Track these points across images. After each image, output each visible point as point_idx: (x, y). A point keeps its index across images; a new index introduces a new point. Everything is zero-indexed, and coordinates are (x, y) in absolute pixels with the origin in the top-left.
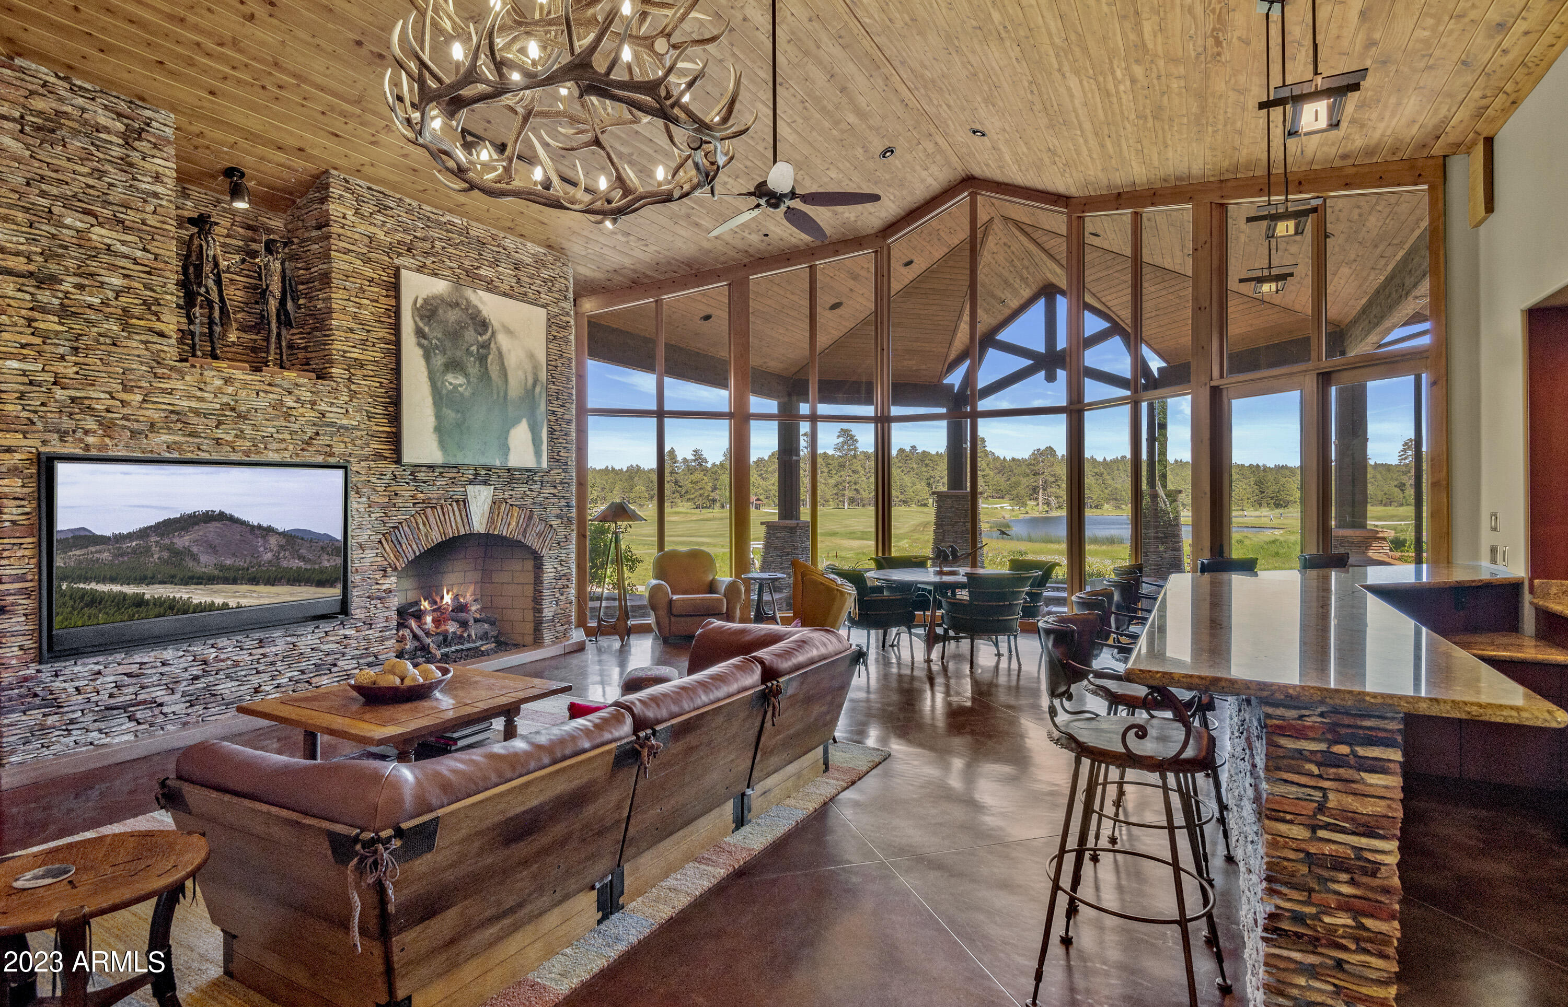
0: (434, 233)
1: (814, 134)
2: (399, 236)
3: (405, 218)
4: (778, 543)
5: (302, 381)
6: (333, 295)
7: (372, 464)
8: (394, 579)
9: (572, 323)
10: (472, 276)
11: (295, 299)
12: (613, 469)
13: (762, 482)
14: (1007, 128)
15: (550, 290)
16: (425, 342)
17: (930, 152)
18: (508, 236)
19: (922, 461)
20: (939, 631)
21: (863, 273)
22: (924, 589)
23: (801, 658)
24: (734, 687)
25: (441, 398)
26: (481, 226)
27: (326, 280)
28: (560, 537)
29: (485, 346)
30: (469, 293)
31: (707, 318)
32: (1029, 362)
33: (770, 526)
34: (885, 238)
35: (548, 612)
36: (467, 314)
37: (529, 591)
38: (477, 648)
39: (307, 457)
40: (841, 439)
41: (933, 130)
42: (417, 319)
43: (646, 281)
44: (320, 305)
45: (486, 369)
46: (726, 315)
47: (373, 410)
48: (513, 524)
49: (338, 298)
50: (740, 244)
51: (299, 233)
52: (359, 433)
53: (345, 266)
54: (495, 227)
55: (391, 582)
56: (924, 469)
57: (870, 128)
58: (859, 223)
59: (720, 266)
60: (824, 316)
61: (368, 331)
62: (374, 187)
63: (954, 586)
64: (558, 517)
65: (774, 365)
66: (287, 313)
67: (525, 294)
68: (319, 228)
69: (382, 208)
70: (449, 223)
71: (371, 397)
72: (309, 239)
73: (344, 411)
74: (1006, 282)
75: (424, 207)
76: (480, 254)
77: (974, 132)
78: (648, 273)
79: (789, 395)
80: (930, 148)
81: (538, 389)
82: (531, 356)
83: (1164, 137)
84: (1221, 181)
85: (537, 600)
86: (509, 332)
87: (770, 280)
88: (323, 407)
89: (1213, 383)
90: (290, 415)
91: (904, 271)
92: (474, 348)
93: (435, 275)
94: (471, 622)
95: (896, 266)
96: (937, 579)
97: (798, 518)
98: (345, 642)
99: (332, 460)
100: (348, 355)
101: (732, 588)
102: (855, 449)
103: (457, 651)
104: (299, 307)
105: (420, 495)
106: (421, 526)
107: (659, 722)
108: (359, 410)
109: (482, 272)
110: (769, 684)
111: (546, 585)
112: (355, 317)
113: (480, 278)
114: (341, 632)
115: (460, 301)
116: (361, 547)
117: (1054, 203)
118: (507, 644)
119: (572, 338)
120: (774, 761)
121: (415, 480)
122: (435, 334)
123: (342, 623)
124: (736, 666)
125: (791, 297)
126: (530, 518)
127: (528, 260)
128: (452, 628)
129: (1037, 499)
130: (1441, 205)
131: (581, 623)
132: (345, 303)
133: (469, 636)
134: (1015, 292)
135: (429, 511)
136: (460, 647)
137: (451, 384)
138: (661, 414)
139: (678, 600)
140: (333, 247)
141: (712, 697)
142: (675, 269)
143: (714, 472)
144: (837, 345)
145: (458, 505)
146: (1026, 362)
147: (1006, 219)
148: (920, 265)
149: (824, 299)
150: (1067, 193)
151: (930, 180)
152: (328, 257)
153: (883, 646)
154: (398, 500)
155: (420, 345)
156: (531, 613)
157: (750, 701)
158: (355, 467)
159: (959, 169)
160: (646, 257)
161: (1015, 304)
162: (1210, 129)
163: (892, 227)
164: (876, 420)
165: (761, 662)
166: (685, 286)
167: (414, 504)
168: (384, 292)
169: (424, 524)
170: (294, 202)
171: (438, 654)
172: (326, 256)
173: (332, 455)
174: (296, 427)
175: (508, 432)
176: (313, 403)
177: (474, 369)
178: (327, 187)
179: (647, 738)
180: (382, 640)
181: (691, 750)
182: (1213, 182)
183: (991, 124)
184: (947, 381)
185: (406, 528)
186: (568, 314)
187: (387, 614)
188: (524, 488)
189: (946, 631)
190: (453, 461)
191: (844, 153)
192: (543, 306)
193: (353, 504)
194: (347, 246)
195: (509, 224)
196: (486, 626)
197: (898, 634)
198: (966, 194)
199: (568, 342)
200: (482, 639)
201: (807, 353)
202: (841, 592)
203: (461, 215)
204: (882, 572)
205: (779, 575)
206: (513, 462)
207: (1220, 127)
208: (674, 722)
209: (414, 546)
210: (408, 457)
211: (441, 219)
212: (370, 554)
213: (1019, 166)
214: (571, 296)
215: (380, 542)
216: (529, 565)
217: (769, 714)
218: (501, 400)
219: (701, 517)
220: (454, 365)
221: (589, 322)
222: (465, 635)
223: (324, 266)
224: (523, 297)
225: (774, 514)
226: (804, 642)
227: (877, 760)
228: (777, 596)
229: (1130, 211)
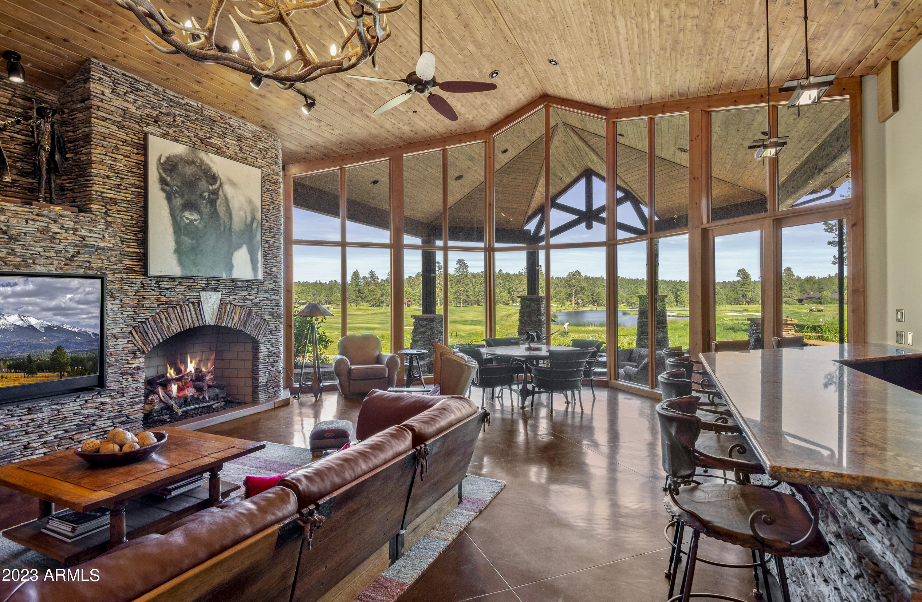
0: (176, 111)
1: (447, 57)
2: (147, 111)
3: (152, 98)
4: (422, 329)
5: (65, 213)
6: (93, 151)
7: (124, 276)
8: (142, 360)
9: (281, 180)
10: (205, 143)
11: (63, 154)
12: (320, 283)
13: (411, 291)
14: (572, 58)
15: (264, 157)
16: (168, 188)
17: (521, 75)
18: (233, 117)
19: (506, 279)
20: (530, 387)
21: (476, 156)
22: (519, 360)
23: (443, 423)
24: (390, 453)
25: (180, 229)
26: (212, 109)
27: (87, 140)
28: (272, 327)
29: (215, 193)
30: (202, 155)
31: (376, 182)
32: (576, 217)
33: (417, 319)
34: (491, 133)
35: (262, 380)
36: (201, 170)
37: (249, 365)
38: (210, 405)
39: (69, 270)
40: (458, 265)
41: (524, 60)
42: (161, 171)
43: (333, 155)
44: (83, 158)
45: (216, 209)
46: (387, 181)
47: (125, 236)
48: (236, 318)
49: (97, 153)
50: (397, 132)
51: (68, 105)
52: (113, 253)
53: (103, 130)
54: (223, 110)
55: (140, 361)
56: (507, 283)
57: (483, 55)
58: (475, 122)
59: (383, 147)
60: (452, 184)
61: (122, 178)
62: (127, 74)
63: (538, 358)
64: (270, 313)
65: (419, 215)
66: (55, 163)
67: (246, 159)
68: (83, 101)
69: (134, 90)
70: (187, 104)
71: (124, 226)
72: (76, 109)
73: (101, 236)
74: (563, 166)
75: (168, 91)
76: (211, 128)
77: (551, 62)
78: (335, 149)
79: (429, 236)
80: (521, 72)
81: (255, 225)
82: (250, 202)
83: (676, 64)
84: (708, 96)
85: (255, 371)
86: (233, 184)
87: (416, 158)
88: (84, 233)
89: (703, 226)
90: (56, 239)
91: (502, 156)
92: (206, 194)
93: (177, 141)
94: (206, 388)
95: (498, 152)
96: (527, 353)
97: (434, 313)
98: (102, 407)
99: (91, 273)
100: (105, 195)
101: (392, 360)
102: (467, 271)
103: (195, 409)
104: (67, 159)
105: (163, 298)
106: (164, 321)
107: (322, 496)
108: (114, 236)
109: (213, 141)
110: (419, 448)
111: (261, 360)
112: (111, 167)
113: (211, 145)
114: (98, 400)
115: (195, 160)
116: (115, 337)
117: (598, 113)
118: (233, 402)
119: (281, 190)
120: (423, 503)
121: (159, 287)
122: (175, 182)
123: (99, 393)
124: (392, 435)
125: (431, 170)
126: (249, 314)
127: (248, 135)
128: (190, 392)
129: (571, 301)
130: (858, 108)
131: (288, 386)
132: (102, 157)
133: (204, 398)
134: (568, 173)
135: (170, 310)
136: (197, 406)
137: (187, 219)
138: (344, 244)
139: (355, 369)
140: (93, 115)
141: (371, 465)
142: (353, 147)
143: (381, 285)
144: (460, 203)
145: (194, 305)
146: (574, 217)
147: (565, 124)
148: (512, 153)
149: (452, 173)
150: (607, 106)
151: (520, 96)
152: (90, 122)
153: (493, 398)
154: (146, 303)
155: (163, 190)
156: (250, 380)
157: (402, 465)
158: (110, 278)
159: (539, 89)
160: (333, 138)
161: (568, 180)
162: (708, 57)
163: (495, 126)
164: (485, 250)
165: (411, 428)
166: (360, 160)
167: (159, 305)
168: (135, 151)
169: (166, 319)
170: (65, 83)
171: (180, 412)
172: (88, 122)
173: (91, 268)
174: (60, 247)
175: (232, 254)
176: (75, 230)
177: (206, 209)
178: (89, 71)
179: (311, 513)
180: (133, 404)
181: (352, 513)
182: (703, 97)
183: (563, 55)
184: (526, 228)
185: (152, 323)
186: (277, 174)
187: (136, 385)
188: (245, 293)
189: (534, 388)
190: (189, 274)
191: (466, 72)
192: (259, 168)
193: (109, 305)
194: (105, 115)
195: (233, 108)
196: (217, 390)
197: (502, 390)
198: (542, 106)
199: (277, 193)
200: (214, 400)
201: (441, 208)
202: (468, 366)
203: (198, 99)
204: (491, 348)
205: (423, 351)
206: (237, 274)
207: (715, 56)
208: (336, 493)
209: (159, 336)
210: (153, 270)
211: (181, 101)
212: (122, 342)
213: (578, 86)
214: (280, 161)
215: (131, 333)
216: (249, 346)
217: (419, 471)
218: (227, 231)
219: (375, 312)
220: (189, 206)
221: (294, 182)
222: (201, 397)
223: (87, 129)
224: (244, 161)
225: (419, 310)
226: (444, 409)
227: (496, 491)
228: (421, 363)
229: (647, 117)
